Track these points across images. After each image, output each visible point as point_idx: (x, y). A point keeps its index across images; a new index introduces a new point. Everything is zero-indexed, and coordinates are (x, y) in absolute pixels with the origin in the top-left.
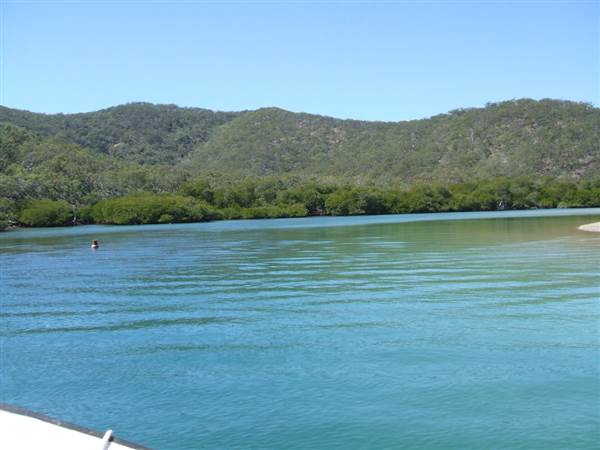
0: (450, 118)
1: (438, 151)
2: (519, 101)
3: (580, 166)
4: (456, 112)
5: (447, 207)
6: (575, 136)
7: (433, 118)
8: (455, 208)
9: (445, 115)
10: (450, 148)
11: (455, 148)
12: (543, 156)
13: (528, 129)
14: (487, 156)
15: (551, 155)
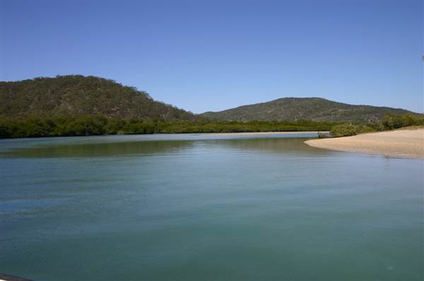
0: (34, 82)
1: (28, 100)
2: (76, 76)
3: (113, 112)
4: (38, 79)
5: (54, 134)
6: (109, 97)
7: (24, 81)
8: (59, 134)
9: (31, 81)
10: (36, 99)
11: (39, 99)
12: (93, 106)
13: (82, 91)
14: (59, 105)
15: (97, 106)
